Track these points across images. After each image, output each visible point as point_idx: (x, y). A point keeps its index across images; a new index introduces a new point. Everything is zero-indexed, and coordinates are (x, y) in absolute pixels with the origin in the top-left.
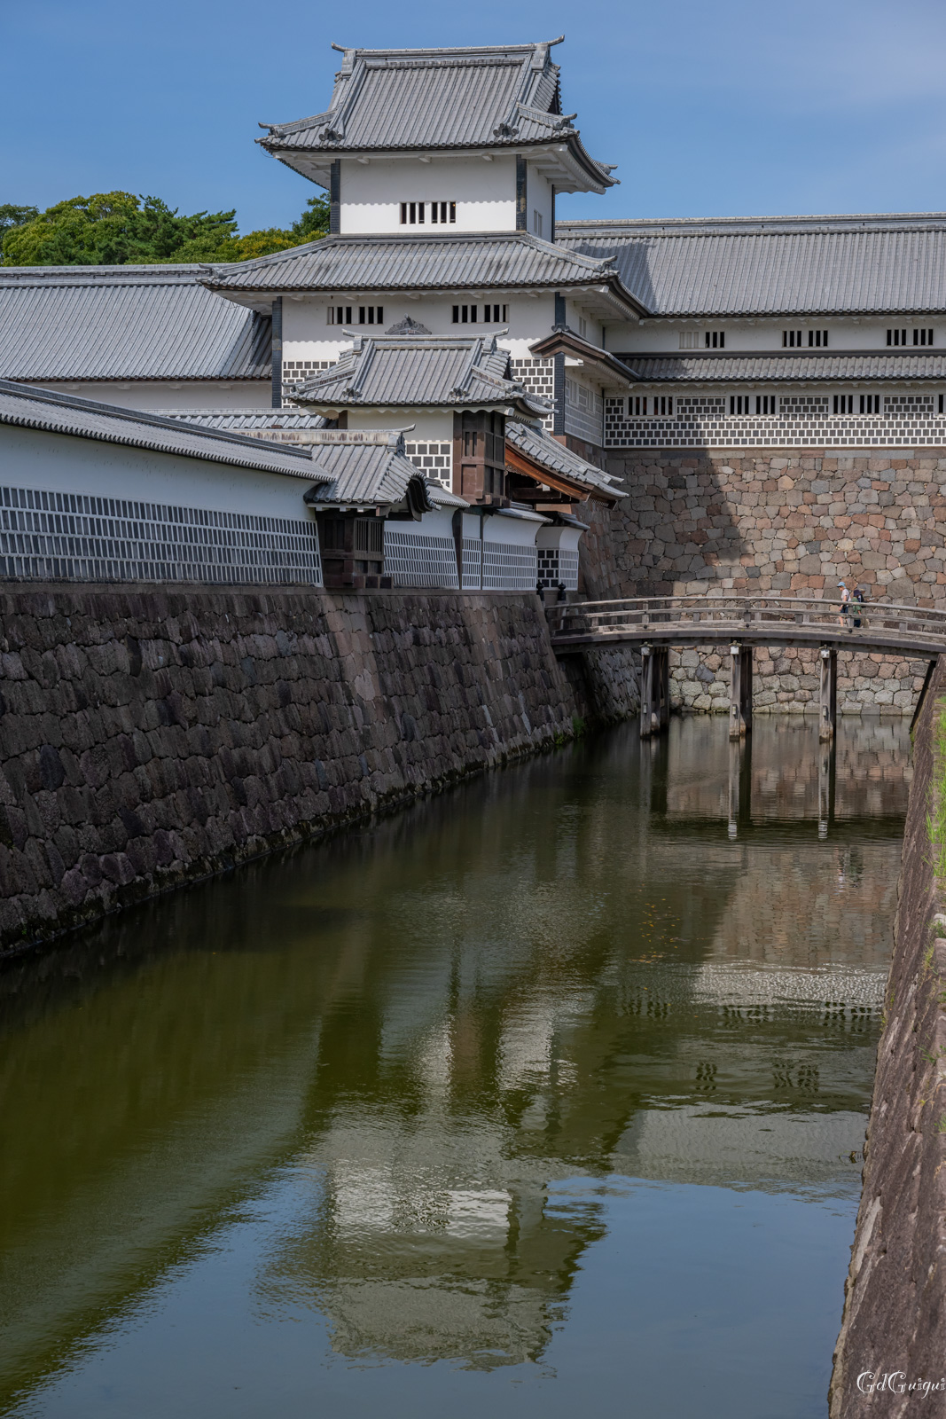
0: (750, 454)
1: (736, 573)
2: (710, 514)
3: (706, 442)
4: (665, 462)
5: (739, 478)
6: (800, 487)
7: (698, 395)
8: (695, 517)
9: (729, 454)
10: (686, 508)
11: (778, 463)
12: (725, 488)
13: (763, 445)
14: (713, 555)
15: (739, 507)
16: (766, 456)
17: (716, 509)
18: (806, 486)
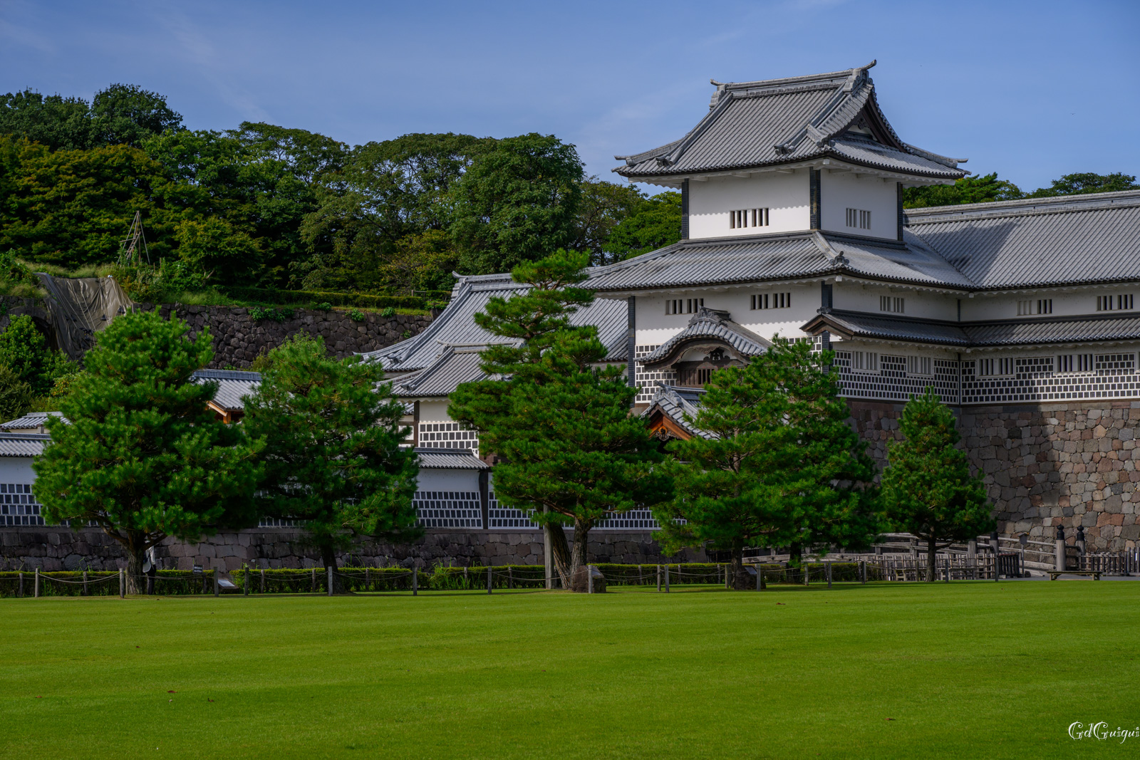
0: (1072, 407)
1: (1055, 513)
2: (1039, 460)
3: (1039, 397)
4: (1006, 416)
5: (1063, 428)
6: (1110, 435)
7: (1032, 356)
8: (1026, 464)
9: (1056, 407)
10: (1020, 456)
11: (1094, 414)
12: (1052, 438)
13: (1084, 399)
14: (1038, 497)
15: (1061, 454)
16: (1084, 407)
17: (1044, 456)
18: (1115, 433)
